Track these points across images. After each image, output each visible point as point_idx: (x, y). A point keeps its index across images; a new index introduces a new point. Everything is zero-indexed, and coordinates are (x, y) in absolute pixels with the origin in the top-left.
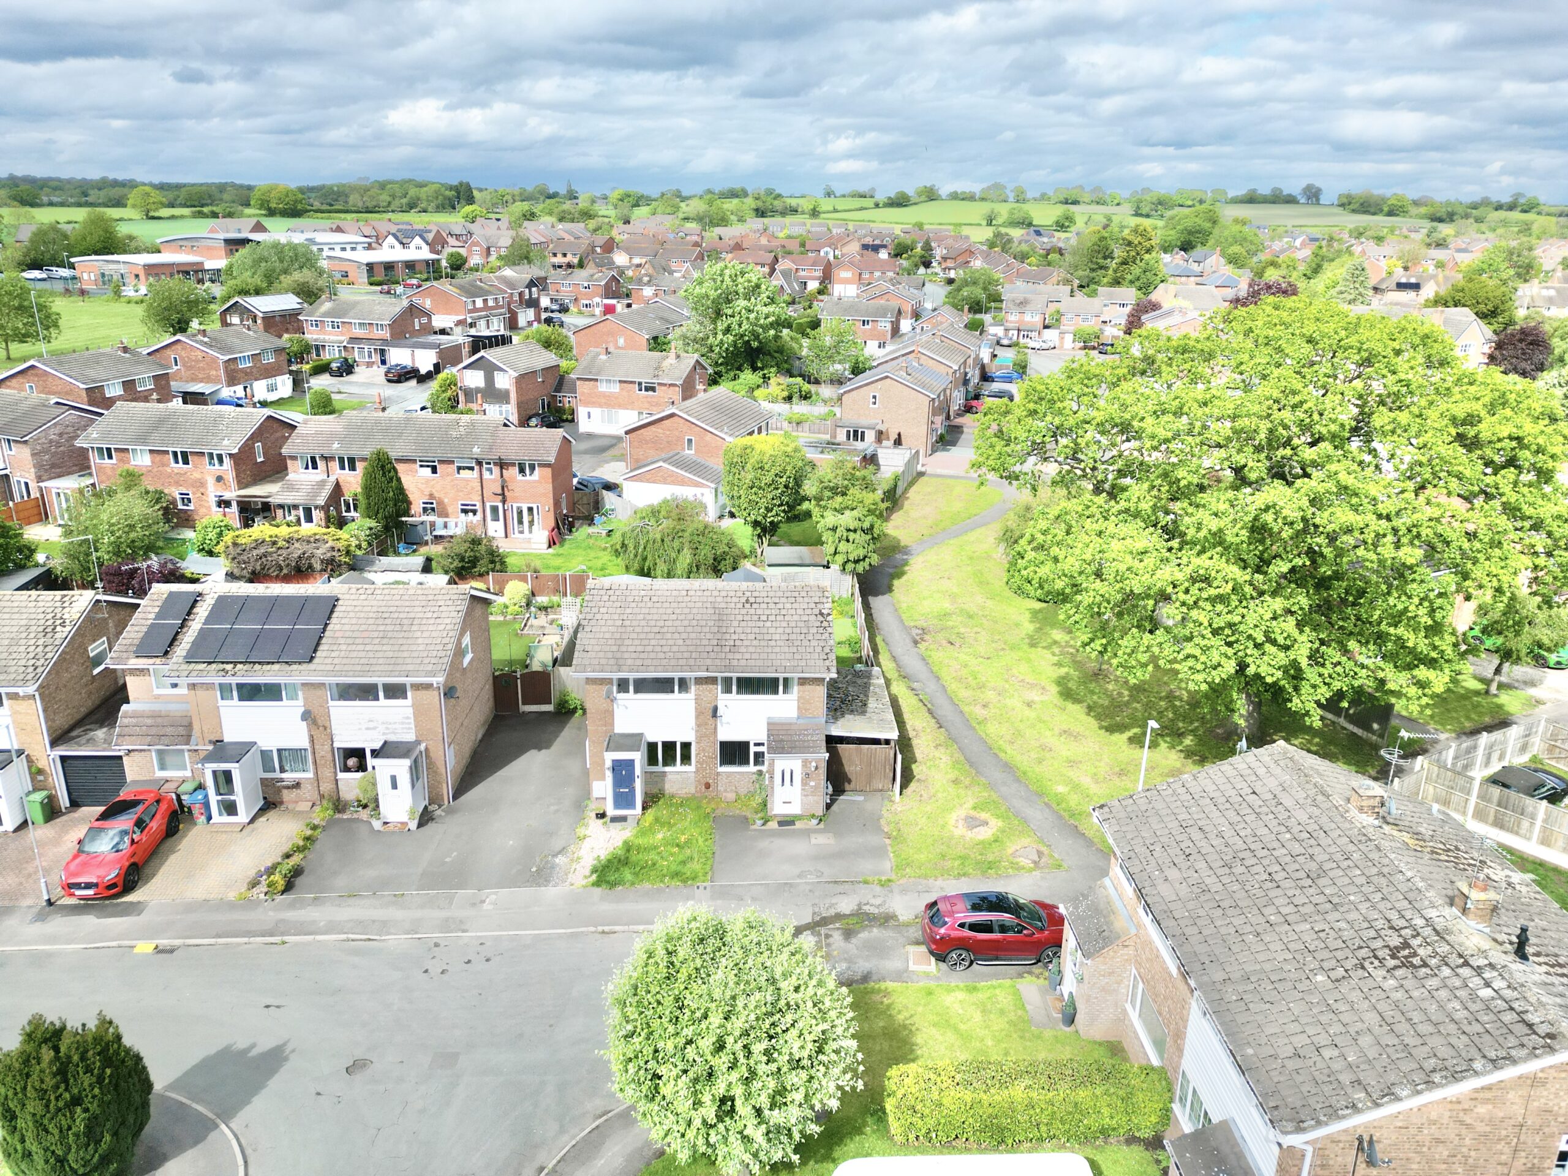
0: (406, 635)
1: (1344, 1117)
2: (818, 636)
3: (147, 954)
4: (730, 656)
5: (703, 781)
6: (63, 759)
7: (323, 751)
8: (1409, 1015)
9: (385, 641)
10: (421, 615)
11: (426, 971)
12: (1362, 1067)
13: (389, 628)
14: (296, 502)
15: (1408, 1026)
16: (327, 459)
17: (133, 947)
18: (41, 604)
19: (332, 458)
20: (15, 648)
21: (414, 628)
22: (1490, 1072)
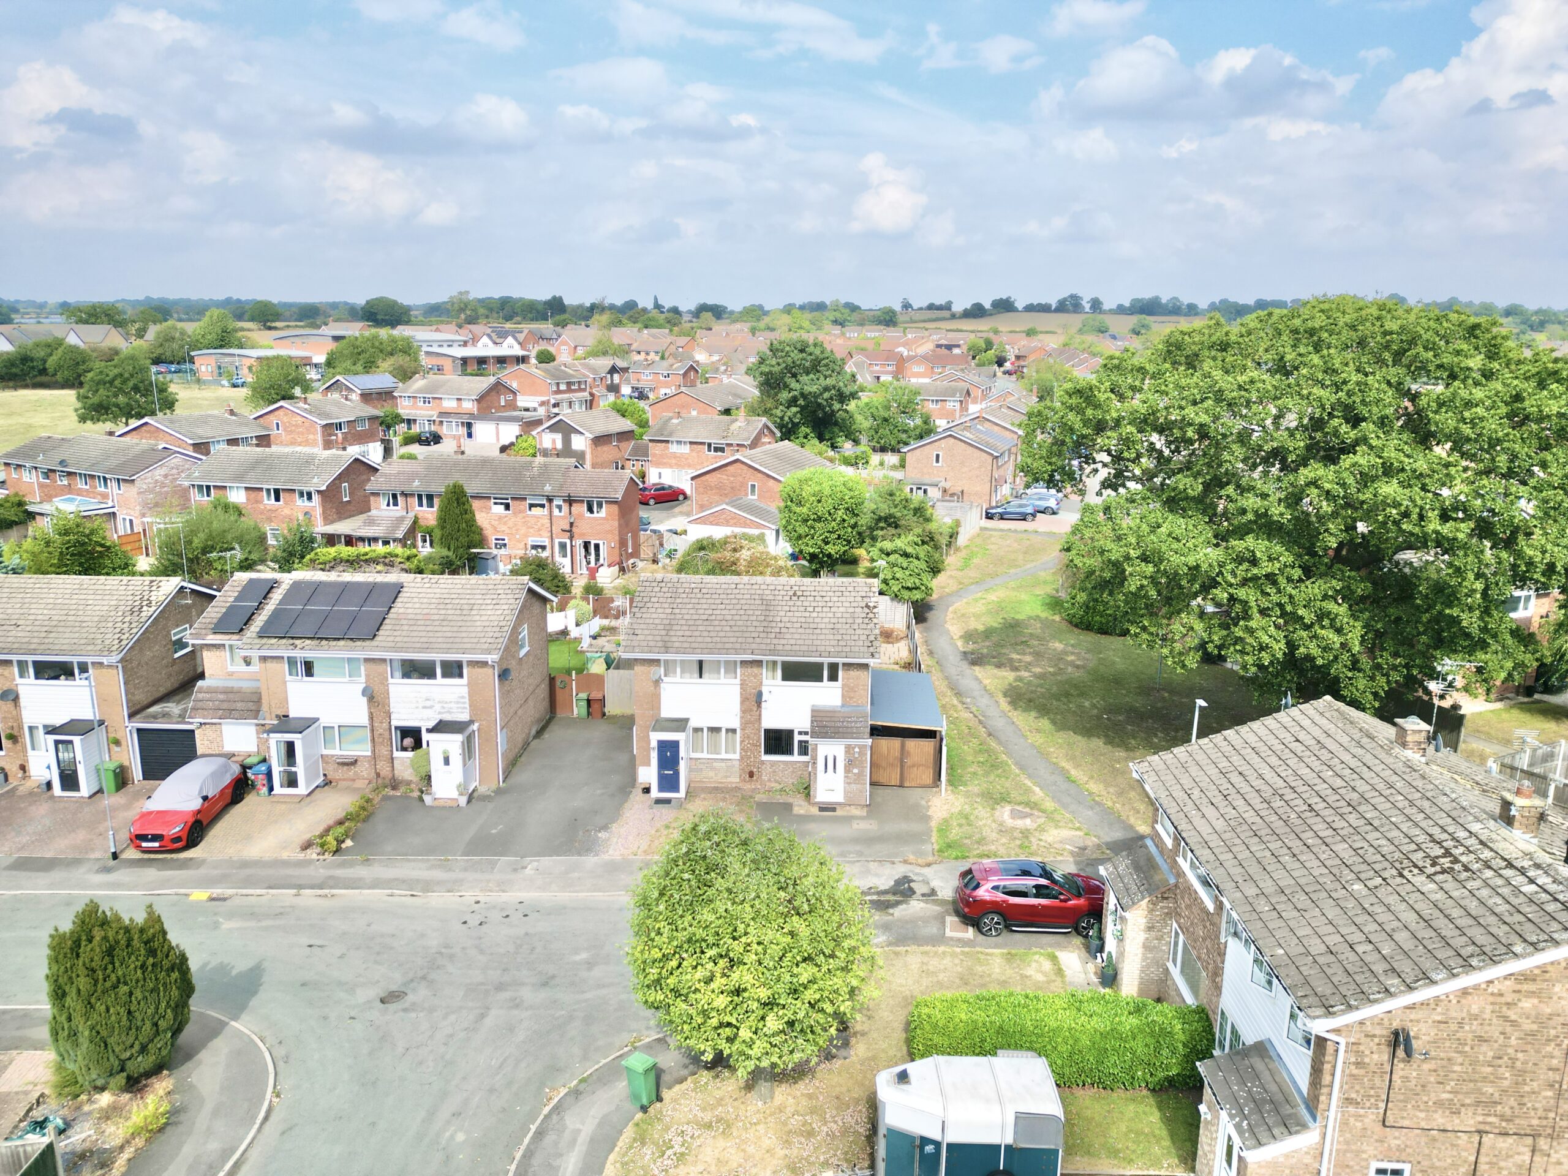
0: (465, 618)
1: (1376, 1001)
2: (864, 626)
3: (201, 901)
4: (775, 641)
5: (747, 770)
6: (139, 730)
7: (381, 728)
8: (1447, 912)
9: (445, 623)
10: (481, 602)
11: (465, 923)
12: (1396, 958)
13: (450, 612)
14: (376, 535)
15: (1447, 921)
16: (405, 495)
17: (187, 895)
18: (131, 588)
19: (412, 495)
20: (104, 624)
21: (474, 612)
22: (1531, 954)
